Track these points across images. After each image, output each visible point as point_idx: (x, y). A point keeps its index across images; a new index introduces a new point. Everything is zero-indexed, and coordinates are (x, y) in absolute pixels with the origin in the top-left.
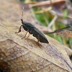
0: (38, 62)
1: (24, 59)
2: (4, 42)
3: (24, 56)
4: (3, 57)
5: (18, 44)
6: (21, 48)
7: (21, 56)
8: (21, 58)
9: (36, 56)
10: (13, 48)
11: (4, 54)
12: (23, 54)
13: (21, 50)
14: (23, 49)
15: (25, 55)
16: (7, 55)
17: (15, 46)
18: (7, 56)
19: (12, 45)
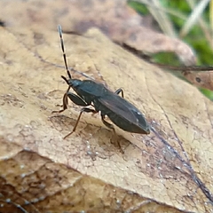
0: (108, 204)
1: (66, 200)
2: (12, 159)
3: (65, 191)
4: (11, 196)
5: (50, 161)
6: (58, 171)
7: (59, 193)
8: (58, 197)
9: (103, 188)
10: (36, 173)
11: (13, 188)
12: (65, 186)
13: (60, 175)
14: (63, 172)
15: (69, 188)
16: (20, 192)
17: (41, 168)
18: (20, 195)
19: (33, 164)
